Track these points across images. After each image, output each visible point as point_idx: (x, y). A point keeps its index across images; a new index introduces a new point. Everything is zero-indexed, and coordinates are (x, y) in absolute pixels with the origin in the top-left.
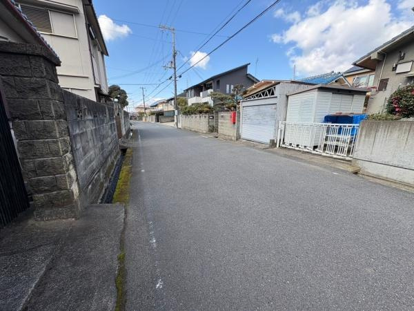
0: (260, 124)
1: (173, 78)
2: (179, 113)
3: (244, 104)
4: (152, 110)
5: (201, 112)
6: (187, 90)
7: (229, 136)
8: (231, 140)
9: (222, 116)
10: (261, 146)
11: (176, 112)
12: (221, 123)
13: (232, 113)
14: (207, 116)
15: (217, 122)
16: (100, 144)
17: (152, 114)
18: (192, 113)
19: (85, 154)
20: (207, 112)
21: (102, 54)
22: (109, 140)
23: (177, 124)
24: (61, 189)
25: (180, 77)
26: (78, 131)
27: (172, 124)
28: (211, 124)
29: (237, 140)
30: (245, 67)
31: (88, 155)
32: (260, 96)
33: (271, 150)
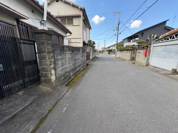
0: (165, 57)
1: (117, 35)
2: (117, 51)
3: (155, 45)
4: (108, 49)
5: (128, 50)
6: (124, 39)
7: (141, 63)
8: (143, 65)
9: (139, 52)
10: (163, 72)
11: (116, 50)
12: (138, 56)
13: (145, 50)
14: (131, 52)
15: (136, 55)
16: (73, 62)
17: (107, 51)
18: (124, 50)
19: (63, 66)
20: (131, 50)
21: (89, 29)
22: (80, 61)
23: (116, 55)
24: (47, 77)
25: (120, 33)
26: (60, 57)
27: (114, 55)
28: (132, 56)
29: (146, 66)
30: (165, 22)
31: (65, 66)
32: (168, 39)
33: (172, 76)
